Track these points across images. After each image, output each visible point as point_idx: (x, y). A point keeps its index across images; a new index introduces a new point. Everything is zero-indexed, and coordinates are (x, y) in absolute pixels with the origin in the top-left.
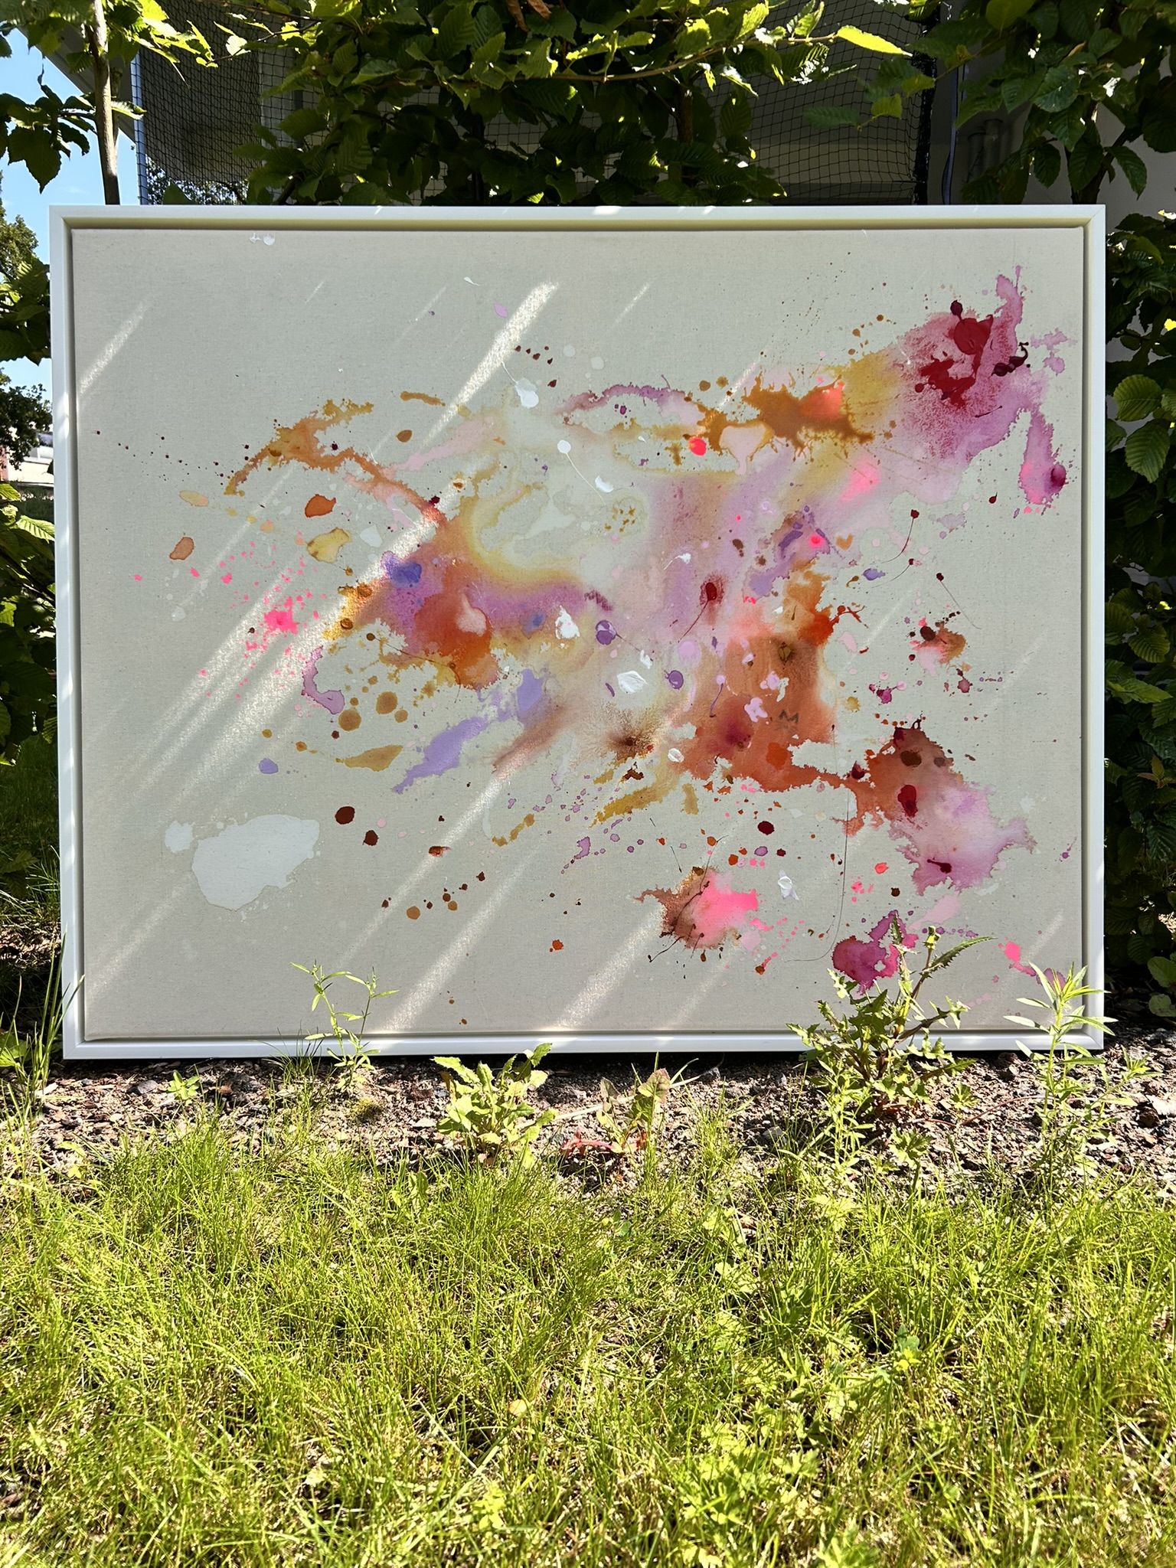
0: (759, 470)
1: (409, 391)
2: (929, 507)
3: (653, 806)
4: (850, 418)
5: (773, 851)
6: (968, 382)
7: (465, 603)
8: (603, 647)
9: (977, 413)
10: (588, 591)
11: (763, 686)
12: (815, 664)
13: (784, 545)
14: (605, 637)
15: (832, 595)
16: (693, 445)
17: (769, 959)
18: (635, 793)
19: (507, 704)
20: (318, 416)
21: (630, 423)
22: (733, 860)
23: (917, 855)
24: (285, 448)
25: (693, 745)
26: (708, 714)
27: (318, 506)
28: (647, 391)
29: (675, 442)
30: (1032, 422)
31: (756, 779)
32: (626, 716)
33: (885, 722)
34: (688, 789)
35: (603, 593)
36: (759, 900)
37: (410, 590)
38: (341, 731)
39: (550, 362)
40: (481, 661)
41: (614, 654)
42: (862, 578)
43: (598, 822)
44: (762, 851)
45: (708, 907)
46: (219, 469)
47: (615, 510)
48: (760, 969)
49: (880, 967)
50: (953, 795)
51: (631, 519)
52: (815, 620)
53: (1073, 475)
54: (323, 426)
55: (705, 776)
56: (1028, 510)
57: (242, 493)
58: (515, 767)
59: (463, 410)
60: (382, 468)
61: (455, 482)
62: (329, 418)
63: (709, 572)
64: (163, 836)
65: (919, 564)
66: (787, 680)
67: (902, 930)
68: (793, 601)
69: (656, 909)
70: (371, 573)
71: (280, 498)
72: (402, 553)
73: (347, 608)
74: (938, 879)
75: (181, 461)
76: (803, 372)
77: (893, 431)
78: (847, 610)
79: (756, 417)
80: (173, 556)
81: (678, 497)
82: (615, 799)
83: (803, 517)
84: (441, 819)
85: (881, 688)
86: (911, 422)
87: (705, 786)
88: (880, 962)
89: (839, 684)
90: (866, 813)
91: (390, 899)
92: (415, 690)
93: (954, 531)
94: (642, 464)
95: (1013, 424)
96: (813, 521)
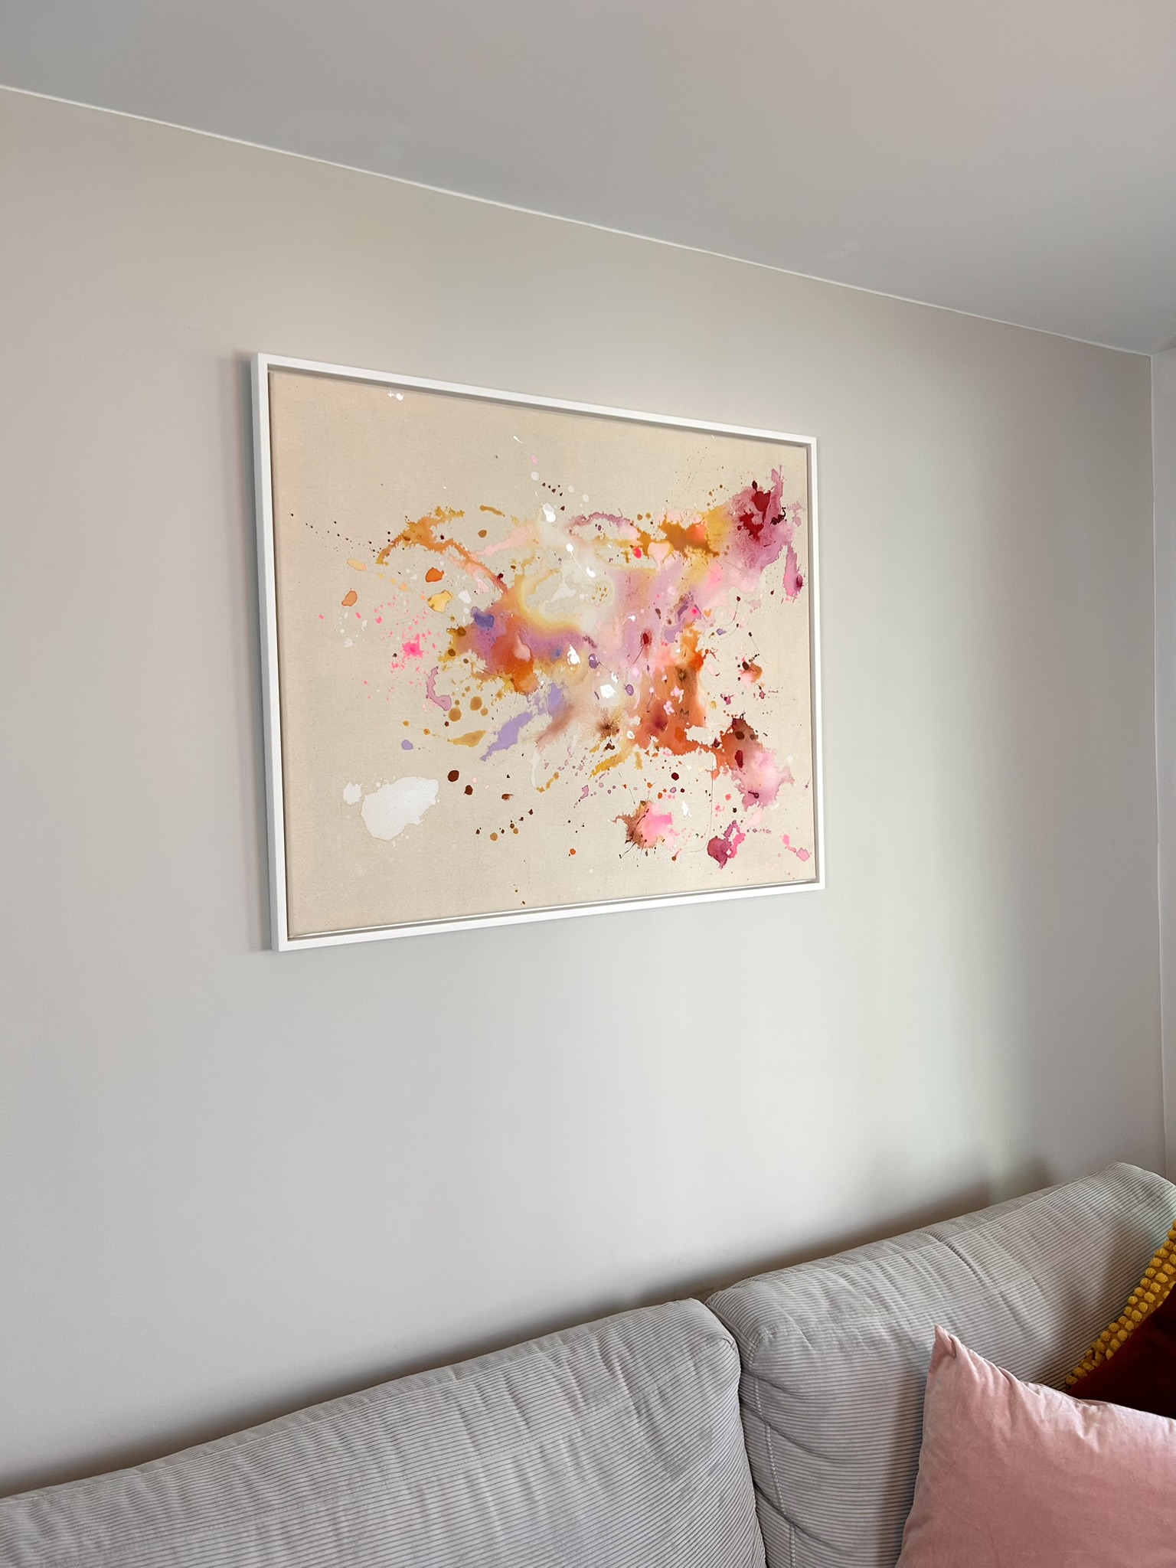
0: (667, 569)
1: (485, 505)
2: (745, 595)
3: (619, 765)
4: (708, 542)
5: (678, 790)
6: (760, 527)
7: (519, 642)
8: (592, 670)
9: (765, 545)
10: (584, 636)
11: (672, 694)
12: (696, 682)
13: (680, 613)
14: (594, 664)
15: (702, 643)
16: (635, 552)
17: (679, 852)
18: (611, 758)
19: (543, 704)
20: (432, 516)
21: (603, 536)
22: (660, 796)
23: (744, 789)
24: (413, 536)
25: (639, 729)
26: (646, 711)
27: (433, 576)
28: (611, 518)
29: (627, 549)
30: (788, 551)
31: (669, 748)
32: (605, 711)
33: (728, 715)
34: (637, 755)
35: (592, 638)
36: (672, 819)
37: (488, 631)
38: (450, 722)
39: (561, 495)
40: (528, 677)
41: (598, 674)
42: (716, 634)
43: (592, 776)
44: (673, 790)
45: (648, 823)
46: (372, 546)
48: (674, 858)
49: (729, 852)
50: (759, 755)
52: (696, 657)
53: (805, 581)
54: (435, 523)
55: (645, 747)
56: (787, 599)
57: (387, 564)
58: (548, 743)
59: (515, 520)
60: (470, 553)
61: (513, 565)
62: (438, 518)
63: (644, 627)
64: (342, 793)
65: (741, 627)
66: (683, 691)
67: (738, 831)
68: (685, 645)
69: (622, 826)
70: (466, 620)
71: (410, 568)
72: (483, 607)
73: (452, 642)
74: (753, 802)
75: (347, 539)
76: (686, 514)
77: (728, 551)
78: (709, 651)
79: (665, 538)
80: (344, 603)
81: (628, 582)
82: (600, 762)
83: (688, 597)
84: (508, 777)
85: (726, 696)
86: (736, 547)
87: (645, 753)
88: (729, 849)
89: (707, 694)
90: (721, 766)
91: (480, 829)
92: (492, 695)
93: (755, 609)
94: (610, 561)
95: (780, 552)
96: (692, 599)
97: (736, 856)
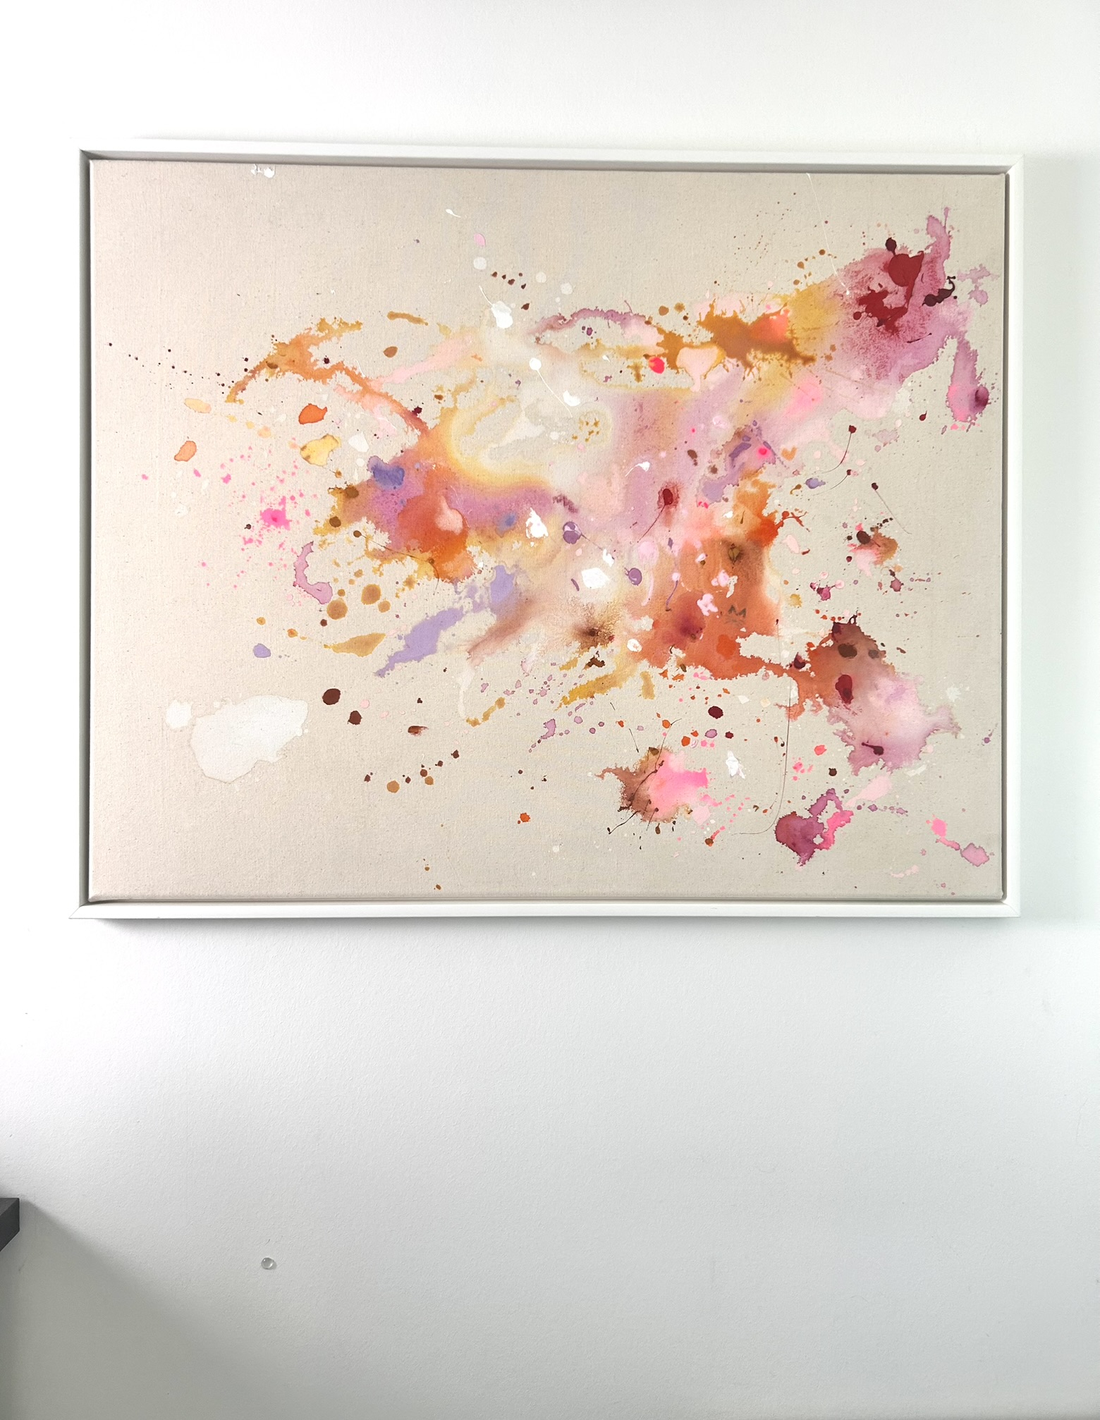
0: (711, 388)
1: (396, 311)
2: (865, 423)
3: (613, 692)
4: (794, 342)
5: (722, 734)
6: (901, 311)
7: (444, 505)
8: (569, 546)
9: (909, 339)
10: (556, 494)
11: (714, 583)
12: (761, 564)
13: (734, 455)
14: (571, 537)
15: (777, 502)
16: (653, 364)
17: (718, 832)
18: (597, 679)
19: (481, 597)
20: (312, 333)
21: (595, 344)
22: (686, 741)
23: (852, 738)
24: (282, 361)
25: (650, 637)
26: (664, 608)
27: (311, 414)
28: (611, 315)
29: (637, 361)
30: (958, 348)
31: (706, 668)
32: (589, 609)
33: (824, 617)
34: (646, 677)
35: (570, 497)
36: (708, 778)
37: (394, 491)
38: (329, 620)
39: (523, 287)
40: (458, 557)
41: (579, 552)
42: (805, 487)
43: (563, 706)
44: (712, 734)
45: (662, 784)
46: (221, 380)
47: (581, 422)
48: (709, 841)
49: (818, 840)
50: (886, 684)
51: (596, 430)
52: (761, 524)
53: (995, 396)
54: (316, 341)
55: (661, 665)
56: (954, 427)
57: (241, 402)
58: (488, 655)
59: (444, 329)
60: (371, 381)
61: (438, 394)
62: (321, 335)
63: (667, 479)
64: (165, 713)
65: (856, 474)
66: (736, 578)
67: (839, 806)
68: (742, 506)
69: (614, 787)
70: (359, 475)
71: (276, 406)
72: (386, 458)
73: (336, 507)
74: (870, 761)
75: (185, 372)
76: (752, 300)
77: (833, 354)
78: (791, 515)
79: (710, 340)
80: (178, 458)
81: (638, 410)
82: (578, 685)
83: (752, 430)
84: (420, 701)
85: (821, 587)
86: (849, 347)
87: (661, 674)
88: (818, 836)
89: (783, 583)
90: (807, 700)
91: (372, 774)
92: (397, 583)
93: (887, 445)
94: (606, 381)
95: (941, 350)
96: (761, 434)
97: (833, 847)
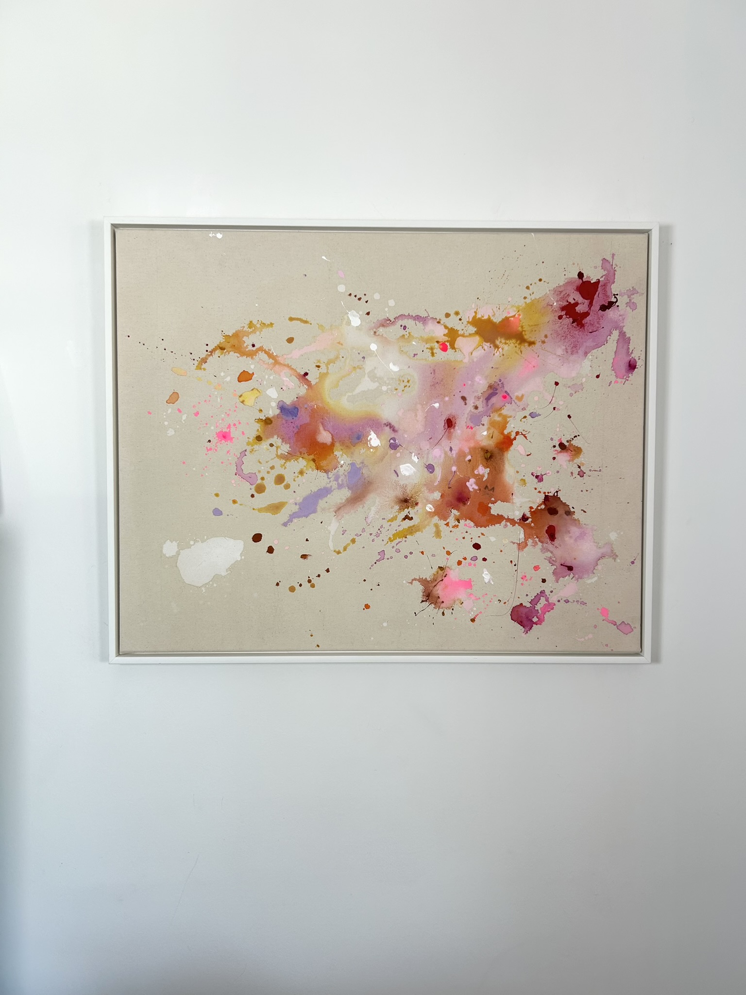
0: (475, 360)
1: (293, 316)
2: (564, 380)
3: (418, 534)
4: (524, 333)
5: (480, 559)
6: (586, 314)
7: (321, 428)
8: (392, 451)
9: (591, 331)
10: (385, 422)
11: (476, 472)
12: (503, 462)
13: (488, 399)
14: (394, 446)
15: (513, 426)
16: (441, 347)
17: (478, 615)
18: (409, 527)
19: (342, 480)
20: (245, 329)
21: (408, 335)
22: (459, 563)
23: (555, 561)
24: (228, 346)
25: (439, 503)
26: (447, 487)
27: (245, 377)
28: (418, 318)
29: (432, 345)
30: (619, 336)
31: (472, 521)
32: (404, 487)
33: (540, 492)
34: (437, 526)
35: (393, 423)
36: (473, 584)
37: (292, 421)
38: (255, 494)
39: (367, 302)
40: (329, 458)
41: (398, 455)
42: (529, 417)
43: (389, 542)
44: (475, 559)
45: (446, 587)
46: (193, 356)
48: (473, 620)
49: (535, 620)
50: (575, 531)
51: (408, 385)
52: (504, 439)
53: (640, 364)
54: (247, 334)
55: (445, 519)
56: (616, 382)
57: (204, 369)
58: (346, 513)
59: (321, 327)
60: (278, 357)
61: (318, 364)
62: (250, 330)
63: (449, 413)
64: (162, 548)
65: (559, 410)
66: (488, 469)
67: (547, 600)
68: (492, 428)
69: (419, 588)
70: (272, 411)
71: (224, 372)
72: (289, 400)
73: (260, 430)
74: (566, 574)
75: (172, 352)
76: (499, 309)
77: (546, 340)
78: (520, 434)
79: (474, 332)
80: (168, 402)
81: (433, 373)
82: (398, 531)
83: (498, 385)
84: (307, 540)
85: (538, 474)
86: (555, 335)
87: (445, 524)
88: (535, 617)
89: (516, 472)
90: (529, 539)
91: (280, 582)
92: (294, 473)
93: (577, 393)
94: (414, 356)
95: (609, 337)
96: (503, 386)
97: (544, 623)
